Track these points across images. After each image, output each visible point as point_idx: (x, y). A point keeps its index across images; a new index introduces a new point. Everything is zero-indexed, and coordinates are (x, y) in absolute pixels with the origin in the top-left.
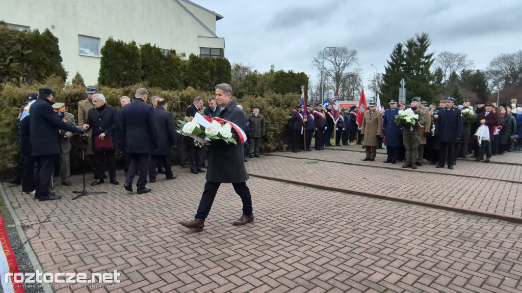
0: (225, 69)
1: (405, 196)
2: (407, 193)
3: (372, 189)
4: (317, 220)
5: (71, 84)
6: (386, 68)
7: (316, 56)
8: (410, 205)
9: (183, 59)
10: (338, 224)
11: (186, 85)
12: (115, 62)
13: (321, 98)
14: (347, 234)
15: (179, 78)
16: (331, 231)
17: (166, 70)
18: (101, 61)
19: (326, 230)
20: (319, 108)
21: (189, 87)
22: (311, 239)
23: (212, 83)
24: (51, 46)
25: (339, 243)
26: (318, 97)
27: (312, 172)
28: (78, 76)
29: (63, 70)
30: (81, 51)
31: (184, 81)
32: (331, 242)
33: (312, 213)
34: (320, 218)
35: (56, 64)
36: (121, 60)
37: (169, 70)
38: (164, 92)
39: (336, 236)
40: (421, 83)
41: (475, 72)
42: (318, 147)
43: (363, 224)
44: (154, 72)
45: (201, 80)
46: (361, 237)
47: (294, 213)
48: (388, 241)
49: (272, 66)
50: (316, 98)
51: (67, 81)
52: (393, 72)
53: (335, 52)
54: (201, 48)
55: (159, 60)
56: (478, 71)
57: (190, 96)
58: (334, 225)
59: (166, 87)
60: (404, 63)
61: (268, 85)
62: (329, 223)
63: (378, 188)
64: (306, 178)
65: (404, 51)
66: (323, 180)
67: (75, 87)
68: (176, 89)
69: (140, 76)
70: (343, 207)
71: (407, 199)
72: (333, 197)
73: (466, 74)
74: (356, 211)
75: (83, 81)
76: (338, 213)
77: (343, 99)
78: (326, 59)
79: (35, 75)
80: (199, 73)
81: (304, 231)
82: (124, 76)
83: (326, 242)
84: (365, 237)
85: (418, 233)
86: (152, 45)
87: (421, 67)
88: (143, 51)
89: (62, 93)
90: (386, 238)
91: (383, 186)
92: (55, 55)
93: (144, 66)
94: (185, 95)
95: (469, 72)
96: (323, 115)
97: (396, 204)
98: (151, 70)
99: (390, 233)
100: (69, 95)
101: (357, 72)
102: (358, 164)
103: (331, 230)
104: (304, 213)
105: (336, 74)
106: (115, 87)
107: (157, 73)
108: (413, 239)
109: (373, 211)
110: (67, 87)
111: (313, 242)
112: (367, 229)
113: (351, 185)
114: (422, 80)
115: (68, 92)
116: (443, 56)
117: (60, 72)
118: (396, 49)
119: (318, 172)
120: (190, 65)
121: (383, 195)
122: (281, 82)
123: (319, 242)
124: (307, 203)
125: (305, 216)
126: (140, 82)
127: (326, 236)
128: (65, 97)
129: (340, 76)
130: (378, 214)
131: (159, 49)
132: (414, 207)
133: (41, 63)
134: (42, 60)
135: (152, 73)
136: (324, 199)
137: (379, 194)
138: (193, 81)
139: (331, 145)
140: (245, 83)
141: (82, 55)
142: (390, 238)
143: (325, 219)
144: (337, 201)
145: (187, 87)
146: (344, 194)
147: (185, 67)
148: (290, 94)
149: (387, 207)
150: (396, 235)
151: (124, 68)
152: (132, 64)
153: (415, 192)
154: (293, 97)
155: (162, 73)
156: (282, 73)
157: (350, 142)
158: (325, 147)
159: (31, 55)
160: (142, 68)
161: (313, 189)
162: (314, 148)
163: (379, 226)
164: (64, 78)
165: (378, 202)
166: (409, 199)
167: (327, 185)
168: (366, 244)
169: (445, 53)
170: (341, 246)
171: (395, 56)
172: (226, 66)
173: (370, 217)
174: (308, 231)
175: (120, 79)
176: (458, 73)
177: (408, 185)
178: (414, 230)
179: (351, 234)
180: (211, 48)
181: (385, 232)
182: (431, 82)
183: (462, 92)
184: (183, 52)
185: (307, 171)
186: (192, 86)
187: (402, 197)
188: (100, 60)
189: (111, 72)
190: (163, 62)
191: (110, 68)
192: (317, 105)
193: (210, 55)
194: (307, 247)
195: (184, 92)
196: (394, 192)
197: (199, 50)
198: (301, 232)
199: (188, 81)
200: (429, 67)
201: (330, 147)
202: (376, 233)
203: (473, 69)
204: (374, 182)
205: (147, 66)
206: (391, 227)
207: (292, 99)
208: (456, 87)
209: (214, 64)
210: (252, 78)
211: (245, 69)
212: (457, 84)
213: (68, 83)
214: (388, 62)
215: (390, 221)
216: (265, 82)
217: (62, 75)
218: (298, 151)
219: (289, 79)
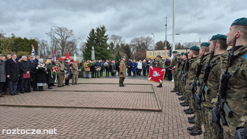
6: (87, 40)
40: (104, 48)
41: (126, 44)
49: (13, 34)
52: (91, 42)
56: (127, 44)
60: (96, 39)
65: (95, 33)
73: (122, 45)
78: (56, 33)
87: (103, 41)
95: (123, 44)
101: (74, 41)
105: (62, 41)
114: (104, 47)
116: (113, 37)
118: (92, 31)
156: (19, 39)
169: (114, 35)
171: (91, 35)
176: (119, 45)
182: (108, 48)
183: (121, 53)
200: (106, 41)
203: (125, 43)
208: (118, 51)
212: (119, 50)
214: (88, 37)
219: (25, 43)
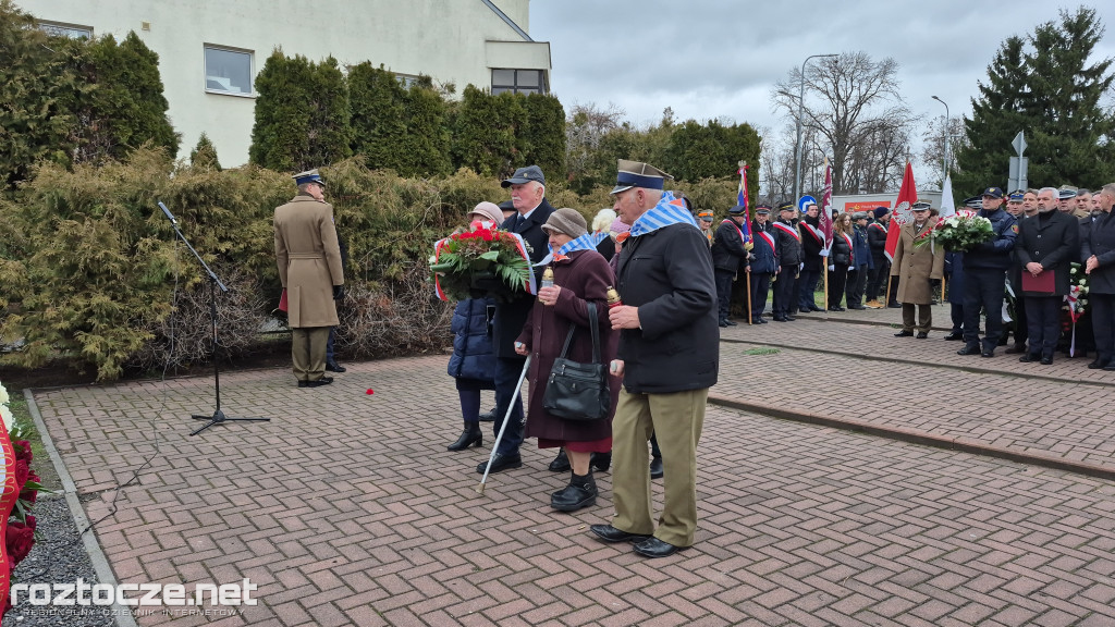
0: (551, 121)
1: (1009, 442)
2: (1014, 435)
3: (919, 421)
4: (768, 496)
5: (188, 162)
7: (786, 80)
8: (1022, 466)
9: (448, 98)
10: (823, 507)
11: (458, 161)
12: (289, 108)
13: (794, 189)
14: (844, 533)
15: (440, 146)
16: (804, 525)
17: (410, 125)
18: (256, 108)
19: (788, 520)
20: (785, 214)
21: (463, 169)
22: (748, 543)
23: (518, 156)
24: (143, 74)
25: (823, 555)
26: (789, 188)
27: (759, 375)
28: (204, 143)
29: (170, 129)
30: (210, 84)
31: (452, 153)
32: (801, 552)
33: (755, 478)
34: (777, 491)
35: (154, 117)
36: (303, 103)
37: (414, 126)
38: (403, 180)
39: (815, 537)
42: (782, 313)
43: (890, 511)
44: (381, 131)
45: (491, 149)
46: (881, 543)
47: (710, 477)
48: (951, 557)
49: (668, 110)
50: (783, 188)
51: (179, 155)
53: (835, 68)
54: (493, 69)
55: (393, 103)
57: (463, 191)
58: (812, 511)
59: (409, 169)
60: (1026, 90)
61: (656, 159)
62: (800, 505)
63: (936, 421)
64: (745, 390)
66: (791, 396)
67: (196, 171)
68: (433, 172)
69: (347, 141)
70: (837, 466)
71: (1012, 450)
72: (815, 440)
74: (872, 477)
75: (216, 157)
76: (823, 480)
77: (854, 191)
78: (812, 86)
79: (108, 143)
80: (487, 133)
81: (734, 520)
82: (311, 142)
83: (789, 552)
84: (893, 543)
85: (1038, 539)
86: (375, 66)
87: (1074, 98)
88: (355, 81)
89: (168, 185)
90: (948, 547)
91: (951, 417)
92: (152, 93)
93: (357, 116)
94: (453, 189)
96: (795, 232)
97: (983, 463)
98: (374, 126)
99: (959, 535)
100: (184, 190)
102: (885, 356)
103: (803, 521)
104: (737, 478)
106: (289, 169)
107: (388, 134)
108: (1020, 552)
109: (919, 479)
110: (178, 171)
111: (756, 550)
112: (898, 523)
113: (863, 412)
115: (182, 182)
117: (163, 134)
118: (1006, 52)
119: (778, 376)
120: (467, 113)
121: (948, 438)
122: (688, 152)
123: (769, 551)
124: (744, 454)
125: (739, 485)
126: (346, 157)
127: (788, 535)
128: (175, 194)
129: (849, 130)
130: (932, 486)
131: (391, 76)
132: (1032, 470)
133: (119, 114)
134: (123, 108)
135: (374, 135)
136: (790, 445)
137: (936, 434)
138: (473, 153)
139: (817, 310)
140: (599, 155)
141: (213, 91)
142: (960, 548)
143: (788, 495)
144: (824, 450)
145: (458, 167)
146: (844, 432)
147: (454, 117)
148: (712, 181)
149: (958, 469)
150: (975, 542)
151: (310, 121)
152: (329, 114)
153: (1038, 434)
154: (716, 188)
155: (400, 135)
156: (692, 127)
157: (868, 300)
158: (799, 313)
159: (97, 95)
160: (353, 123)
161: (761, 419)
162: (769, 315)
163: (932, 518)
164: (173, 150)
165: (935, 456)
166: (1019, 450)
167: (799, 410)
168: (893, 560)
170: (829, 563)
172: (553, 113)
173: (908, 493)
174: (747, 521)
175: (301, 150)
177: (1021, 413)
178: (1025, 531)
179: (855, 533)
180: (516, 70)
181: (945, 532)
184: (450, 81)
185: (747, 372)
186: (470, 165)
187: (1000, 446)
188: (253, 104)
189: (279, 132)
190: (402, 107)
191: (277, 124)
192: (781, 207)
193: (516, 87)
194: (738, 562)
195: (450, 181)
196: (979, 431)
197: (488, 74)
198: (726, 525)
199: (461, 152)
201: (813, 314)
202: (921, 533)
204: (925, 404)
205: (363, 119)
206: (963, 520)
207: (713, 192)
209: (525, 111)
210: (616, 143)
211: (602, 120)
213: (182, 161)
214: (981, 87)
215: (963, 506)
216: (650, 151)
217: (167, 143)
218: (729, 324)
219: (710, 142)
